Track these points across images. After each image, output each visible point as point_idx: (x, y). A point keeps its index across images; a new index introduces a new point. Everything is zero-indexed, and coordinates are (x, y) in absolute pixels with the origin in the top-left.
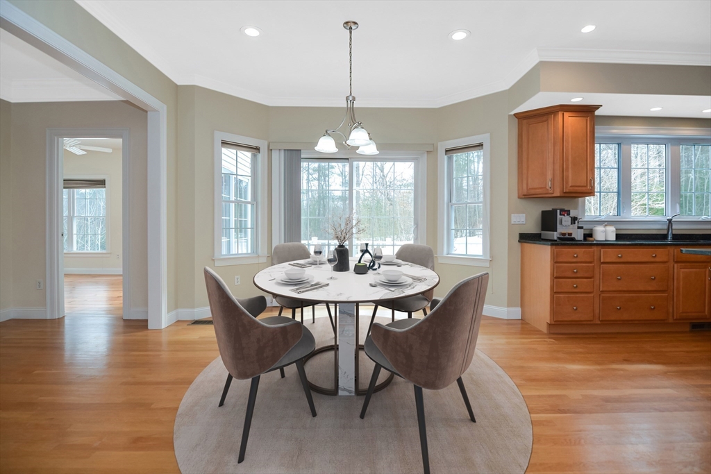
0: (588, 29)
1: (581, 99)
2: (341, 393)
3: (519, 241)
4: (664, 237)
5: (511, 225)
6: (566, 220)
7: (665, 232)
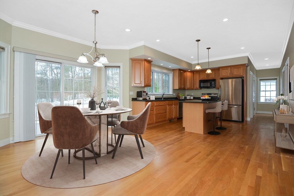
0: (158, 41)
1: (150, 58)
2: (102, 155)
3: (132, 101)
4: (161, 98)
5: (130, 96)
6: (145, 94)
7: (162, 97)
